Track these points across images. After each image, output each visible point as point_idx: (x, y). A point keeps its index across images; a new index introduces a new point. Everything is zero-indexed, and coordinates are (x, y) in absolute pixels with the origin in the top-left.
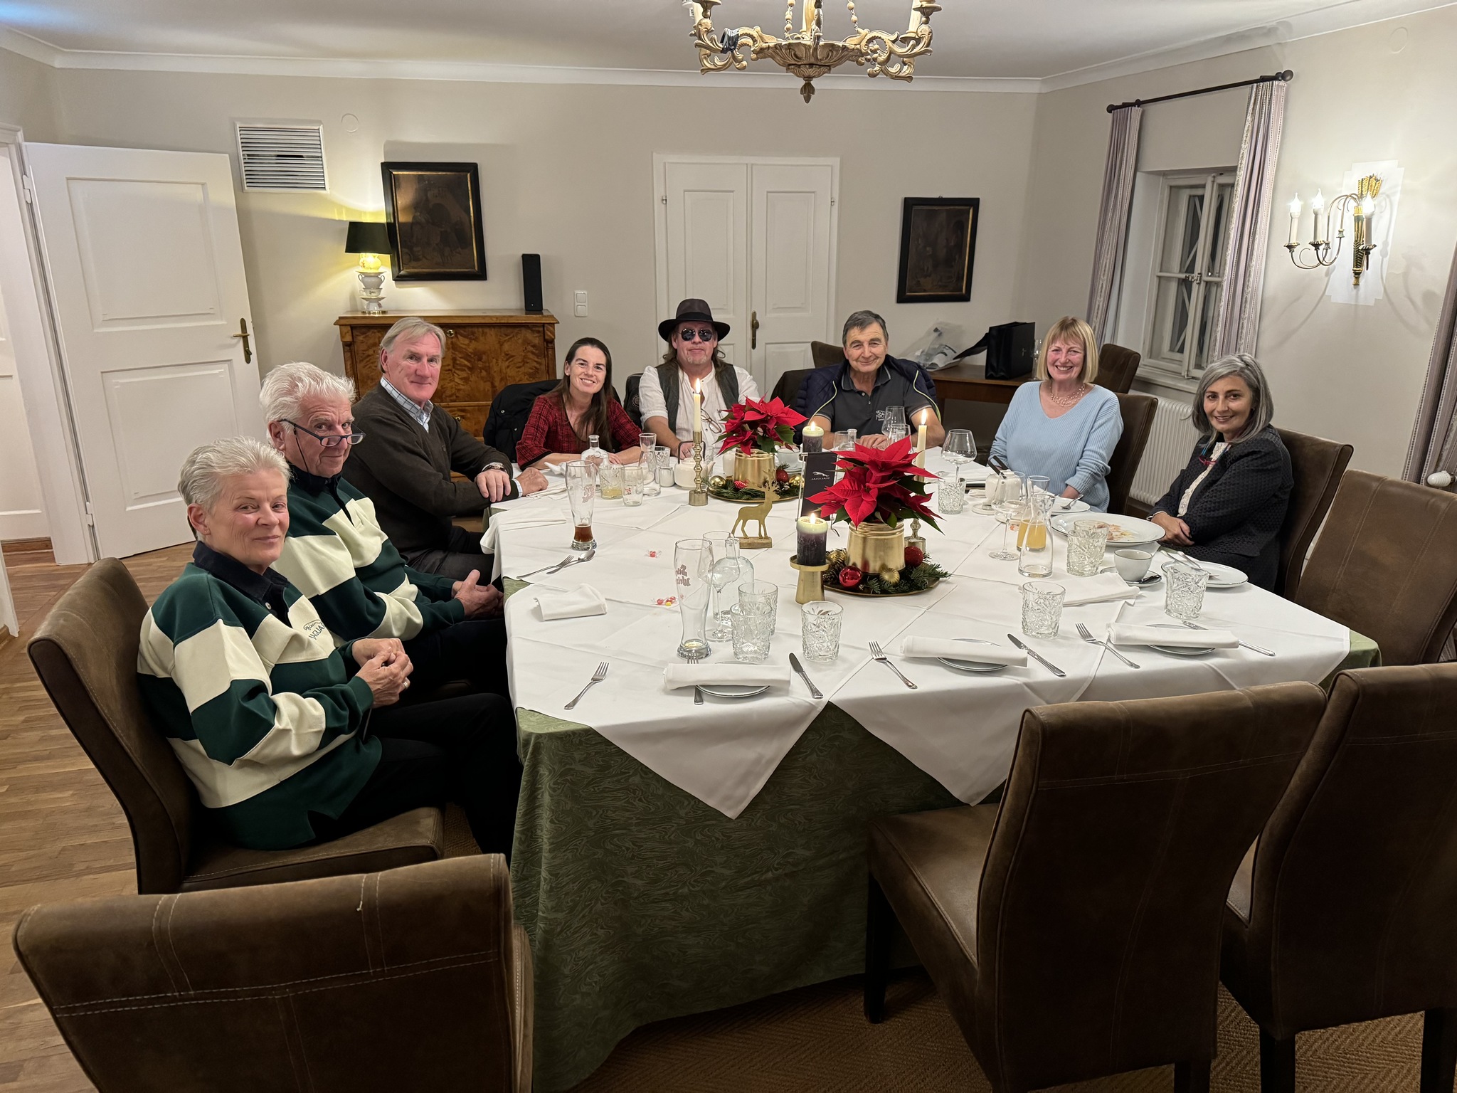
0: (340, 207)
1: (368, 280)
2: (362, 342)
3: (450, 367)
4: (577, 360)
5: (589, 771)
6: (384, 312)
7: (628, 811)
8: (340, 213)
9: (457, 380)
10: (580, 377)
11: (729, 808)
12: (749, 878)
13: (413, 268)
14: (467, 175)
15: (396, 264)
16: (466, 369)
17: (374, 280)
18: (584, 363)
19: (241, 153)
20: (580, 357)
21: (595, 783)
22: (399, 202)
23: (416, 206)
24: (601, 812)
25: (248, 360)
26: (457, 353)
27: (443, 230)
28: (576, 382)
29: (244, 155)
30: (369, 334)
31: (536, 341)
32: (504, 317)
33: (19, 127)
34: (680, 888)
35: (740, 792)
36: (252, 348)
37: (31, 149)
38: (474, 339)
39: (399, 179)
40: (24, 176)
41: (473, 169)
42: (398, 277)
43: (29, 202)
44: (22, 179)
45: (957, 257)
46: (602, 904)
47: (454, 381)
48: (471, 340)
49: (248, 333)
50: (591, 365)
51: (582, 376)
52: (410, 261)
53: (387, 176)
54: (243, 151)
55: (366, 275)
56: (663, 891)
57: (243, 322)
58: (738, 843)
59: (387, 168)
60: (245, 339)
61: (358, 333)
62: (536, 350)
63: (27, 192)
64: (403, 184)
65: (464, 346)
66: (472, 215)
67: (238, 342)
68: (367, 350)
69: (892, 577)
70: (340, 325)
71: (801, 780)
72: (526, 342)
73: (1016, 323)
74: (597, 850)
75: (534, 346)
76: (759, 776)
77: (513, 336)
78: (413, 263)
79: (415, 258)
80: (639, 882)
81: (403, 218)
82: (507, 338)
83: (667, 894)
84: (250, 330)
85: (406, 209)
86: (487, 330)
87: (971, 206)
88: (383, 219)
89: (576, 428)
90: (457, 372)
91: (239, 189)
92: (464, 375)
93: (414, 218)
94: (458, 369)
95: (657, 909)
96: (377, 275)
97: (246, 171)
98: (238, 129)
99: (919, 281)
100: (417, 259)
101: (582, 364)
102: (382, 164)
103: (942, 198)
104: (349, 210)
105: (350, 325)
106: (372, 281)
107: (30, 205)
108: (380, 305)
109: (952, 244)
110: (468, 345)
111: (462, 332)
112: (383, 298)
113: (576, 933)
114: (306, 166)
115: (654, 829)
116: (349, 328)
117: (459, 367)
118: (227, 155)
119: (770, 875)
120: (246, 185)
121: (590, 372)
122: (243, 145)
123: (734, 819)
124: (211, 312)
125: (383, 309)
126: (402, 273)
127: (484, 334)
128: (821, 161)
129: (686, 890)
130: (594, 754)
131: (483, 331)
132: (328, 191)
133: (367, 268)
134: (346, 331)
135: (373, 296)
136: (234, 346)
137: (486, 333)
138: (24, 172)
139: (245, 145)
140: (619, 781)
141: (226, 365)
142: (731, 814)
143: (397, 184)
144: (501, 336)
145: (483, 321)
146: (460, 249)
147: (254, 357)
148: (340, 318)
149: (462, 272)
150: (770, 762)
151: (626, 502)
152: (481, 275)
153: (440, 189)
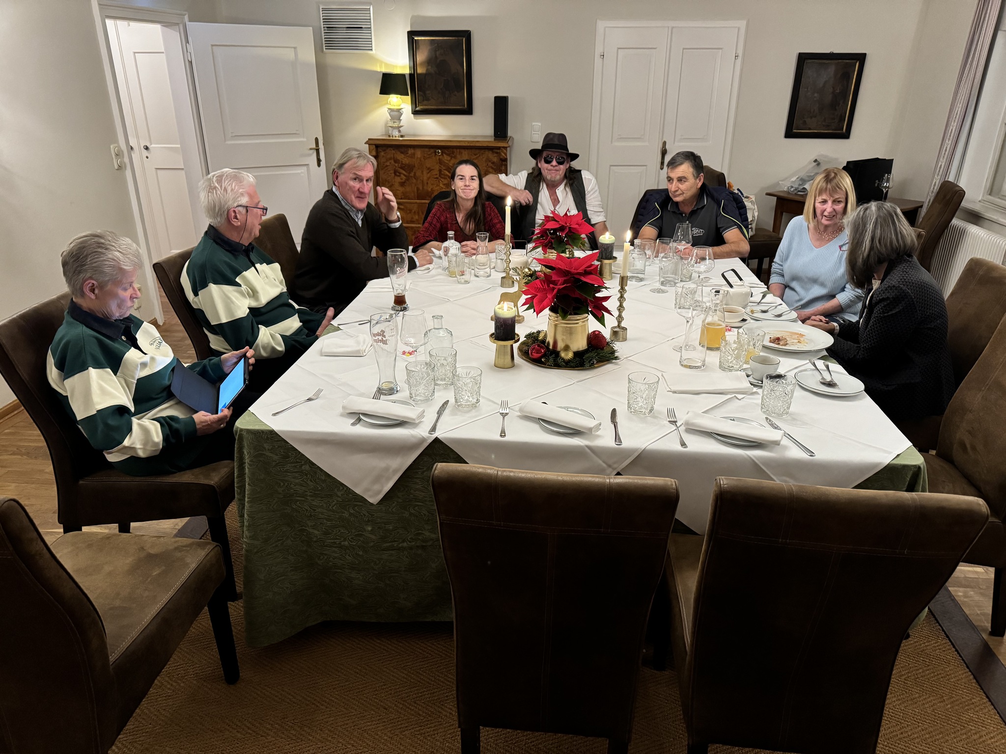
0: (381, 62)
1: (392, 113)
2: (383, 156)
3: (438, 176)
4: (457, 176)
5: (276, 457)
6: (402, 136)
7: (304, 486)
8: (381, 67)
9: (441, 185)
10: (462, 188)
11: (371, 497)
12: (390, 544)
13: (425, 105)
14: (463, 39)
15: (414, 102)
16: (447, 178)
17: (396, 113)
18: (462, 178)
19: (322, 26)
20: (459, 174)
21: (281, 465)
22: (418, 59)
23: (429, 62)
24: (286, 484)
25: (319, 165)
26: (442, 166)
27: (445, 78)
28: (460, 193)
29: (324, 27)
30: (387, 151)
31: (495, 160)
32: (473, 141)
33: (185, 12)
34: (342, 541)
35: (376, 487)
36: (322, 157)
37: (192, 26)
38: (453, 157)
39: (418, 43)
40: (187, 44)
41: (467, 35)
42: (415, 111)
43: (190, 60)
44: (186, 46)
45: (841, 102)
46: (292, 541)
47: (439, 186)
48: (452, 157)
49: (320, 147)
50: (467, 178)
51: (463, 188)
52: (423, 101)
53: (411, 40)
54: (324, 24)
55: (391, 110)
56: (333, 541)
57: (317, 140)
58: (379, 520)
59: (411, 34)
60: (318, 151)
61: (381, 150)
62: (494, 166)
63: (189, 54)
64: (421, 47)
65: (447, 162)
66: (465, 68)
67: (313, 153)
68: (386, 162)
69: (567, 355)
70: (369, 144)
71: (422, 487)
72: (488, 160)
73: (878, 158)
74: (287, 507)
75: (493, 163)
76: (389, 479)
77: (480, 156)
78: (425, 102)
79: (426, 98)
80: (316, 532)
81: (420, 70)
82: (475, 157)
83: (335, 543)
84: (321, 146)
85: (422, 64)
86: (463, 151)
87: (857, 60)
88: (407, 71)
89: (461, 225)
90: (442, 179)
91: (319, 51)
92: (446, 182)
93: (427, 70)
94: (442, 178)
95: (330, 551)
96: (399, 110)
97: (325, 38)
98: (321, 10)
99: (805, 121)
100: (428, 100)
101: (461, 179)
102: (409, 32)
103: (833, 53)
104: (387, 65)
105: (375, 145)
106: (396, 114)
107: (191, 62)
108: (399, 131)
109: (838, 91)
110: (450, 161)
111: (447, 152)
112: (402, 126)
113: (270, 555)
114: (362, 34)
115: (322, 501)
116: (374, 147)
117: (443, 176)
118: (311, 28)
119: (405, 544)
120: (324, 48)
121: (467, 184)
122: (324, 20)
123: (375, 504)
124: (297, 132)
125: (402, 134)
126: (417, 109)
127: (460, 153)
128: (731, 23)
129: (346, 543)
130: (277, 447)
131: (460, 151)
132: (374, 52)
133: (392, 105)
134: (372, 148)
135: (396, 125)
136: (310, 155)
137: (462, 153)
138: (187, 42)
139: (326, 20)
140: (295, 466)
141: (305, 168)
142: (374, 500)
143: (417, 46)
144: (471, 155)
145: (458, 144)
146: (456, 92)
147: (323, 163)
148: (369, 139)
149: (455, 109)
150: (395, 471)
151: (459, 281)
152: (469, 111)
153: (445, 49)
